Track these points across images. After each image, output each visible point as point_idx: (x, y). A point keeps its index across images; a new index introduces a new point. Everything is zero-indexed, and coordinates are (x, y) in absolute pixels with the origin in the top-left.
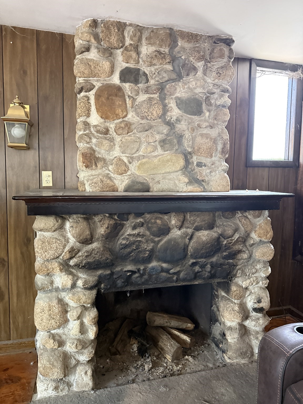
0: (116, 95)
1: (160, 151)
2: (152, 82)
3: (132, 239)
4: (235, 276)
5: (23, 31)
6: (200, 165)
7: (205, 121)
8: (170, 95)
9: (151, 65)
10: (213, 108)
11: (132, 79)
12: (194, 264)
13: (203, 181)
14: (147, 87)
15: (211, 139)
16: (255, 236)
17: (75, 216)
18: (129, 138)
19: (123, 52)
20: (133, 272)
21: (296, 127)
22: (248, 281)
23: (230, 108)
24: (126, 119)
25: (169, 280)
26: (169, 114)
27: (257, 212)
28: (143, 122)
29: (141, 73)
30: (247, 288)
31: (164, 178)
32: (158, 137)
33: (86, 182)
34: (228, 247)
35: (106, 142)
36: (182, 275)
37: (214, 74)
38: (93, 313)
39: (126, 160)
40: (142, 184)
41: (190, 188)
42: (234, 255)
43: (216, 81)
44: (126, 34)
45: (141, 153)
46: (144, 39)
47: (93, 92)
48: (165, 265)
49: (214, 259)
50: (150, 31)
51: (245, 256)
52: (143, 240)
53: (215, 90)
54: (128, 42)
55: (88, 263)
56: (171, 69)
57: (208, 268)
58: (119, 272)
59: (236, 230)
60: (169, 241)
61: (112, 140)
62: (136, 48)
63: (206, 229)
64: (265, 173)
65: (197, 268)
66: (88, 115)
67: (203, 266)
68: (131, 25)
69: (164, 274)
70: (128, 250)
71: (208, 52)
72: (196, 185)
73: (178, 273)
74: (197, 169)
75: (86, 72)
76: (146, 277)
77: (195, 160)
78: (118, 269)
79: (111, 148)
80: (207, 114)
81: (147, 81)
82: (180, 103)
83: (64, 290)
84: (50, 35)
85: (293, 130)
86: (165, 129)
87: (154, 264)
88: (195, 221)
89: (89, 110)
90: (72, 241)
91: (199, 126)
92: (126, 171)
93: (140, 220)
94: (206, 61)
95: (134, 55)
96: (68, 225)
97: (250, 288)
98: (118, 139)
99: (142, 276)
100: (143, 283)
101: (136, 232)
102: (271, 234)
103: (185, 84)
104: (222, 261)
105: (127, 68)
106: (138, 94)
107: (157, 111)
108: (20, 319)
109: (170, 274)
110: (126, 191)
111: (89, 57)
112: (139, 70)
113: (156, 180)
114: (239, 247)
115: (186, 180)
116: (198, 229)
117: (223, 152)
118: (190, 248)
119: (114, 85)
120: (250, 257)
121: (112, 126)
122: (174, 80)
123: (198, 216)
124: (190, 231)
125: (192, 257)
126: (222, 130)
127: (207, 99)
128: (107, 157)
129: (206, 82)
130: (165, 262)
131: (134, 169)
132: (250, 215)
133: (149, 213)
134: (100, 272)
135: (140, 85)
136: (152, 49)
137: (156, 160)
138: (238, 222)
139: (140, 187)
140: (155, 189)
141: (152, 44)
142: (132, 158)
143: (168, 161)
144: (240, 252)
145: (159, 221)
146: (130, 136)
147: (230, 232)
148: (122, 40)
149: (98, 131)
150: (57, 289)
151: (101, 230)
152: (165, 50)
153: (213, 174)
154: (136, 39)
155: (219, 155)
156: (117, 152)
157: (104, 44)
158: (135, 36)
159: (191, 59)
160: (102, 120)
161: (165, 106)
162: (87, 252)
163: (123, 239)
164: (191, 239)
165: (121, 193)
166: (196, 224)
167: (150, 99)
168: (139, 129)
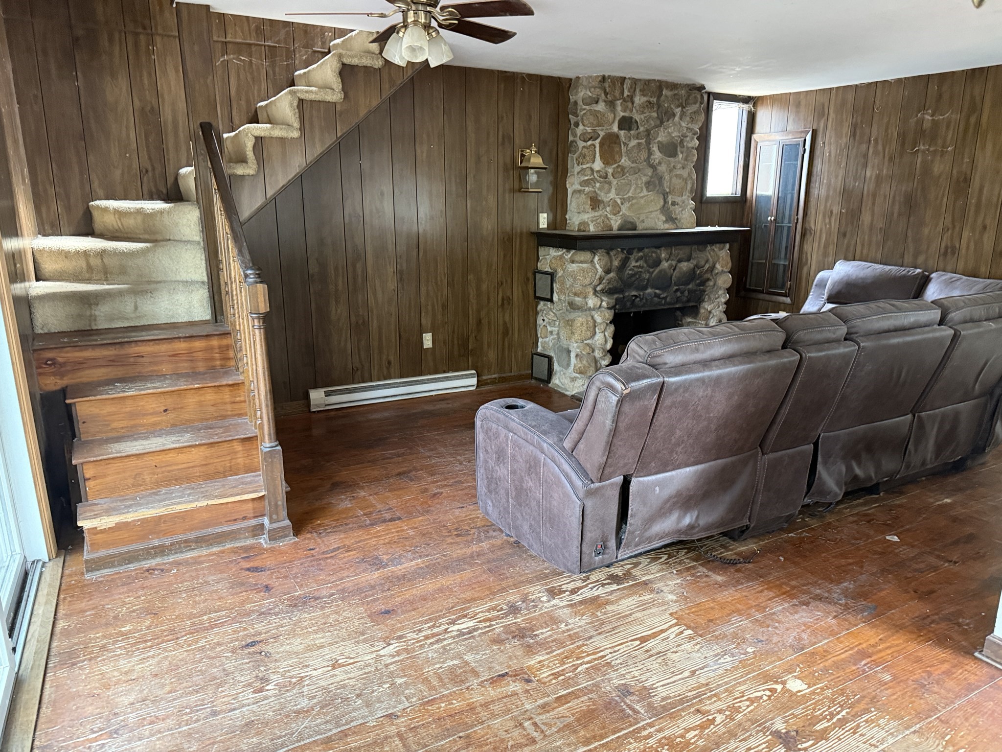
0: (615, 143)
1: (645, 192)
2: (641, 129)
3: (636, 269)
4: (703, 301)
5: (530, 76)
6: (674, 204)
7: (679, 162)
8: (655, 139)
9: (643, 113)
10: (685, 149)
11: (627, 127)
12: (677, 290)
13: (676, 219)
14: (638, 134)
15: (683, 179)
16: (718, 266)
17: (600, 251)
18: (623, 181)
19: (621, 103)
20: (636, 296)
21: (745, 161)
22: (712, 305)
23: (697, 149)
24: (620, 163)
25: (659, 304)
26: (652, 157)
27: (722, 245)
28: (633, 165)
29: (633, 120)
30: (710, 312)
31: (647, 218)
32: (644, 179)
33: (590, 223)
34: (700, 276)
35: (606, 186)
36: (668, 299)
37: (688, 118)
38: (612, 328)
39: (619, 201)
40: (632, 223)
41: (667, 226)
42: (704, 283)
43: (690, 125)
44: (625, 87)
45: (630, 194)
46: (638, 90)
47: (598, 141)
48: (657, 291)
49: (690, 286)
50: (643, 82)
51: (711, 283)
52: (643, 270)
53: (688, 134)
54: (626, 93)
55: (610, 289)
56: (656, 115)
57: (686, 293)
58: (628, 296)
59: (707, 261)
60: (660, 271)
61: (610, 183)
62: (631, 98)
63: (685, 261)
64: (716, 209)
65: (679, 294)
66: (594, 162)
67: (682, 293)
68: (629, 78)
69: (656, 299)
70: (634, 279)
71: (684, 99)
72: (670, 223)
73: (665, 298)
74: (672, 208)
75: (595, 122)
76: (644, 301)
77: (670, 199)
78: (627, 294)
79: (609, 191)
80: (681, 156)
81: (638, 128)
82: (662, 147)
83: (594, 309)
84: (550, 79)
85: (741, 163)
86: (649, 172)
87: (649, 291)
88: (678, 254)
89: (595, 157)
90: (600, 270)
91: (674, 167)
92: (619, 212)
93: (641, 254)
94: (683, 107)
95: (630, 105)
96: (597, 258)
97: (713, 311)
98: (615, 182)
99: (641, 299)
100: (643, 306)
101: (638, 264)
102: (730, 265)
103: (666, 129)
104: (695, 288)
105: (623, 117)
106: (630, 140)
107: (644, 155)
108: (520, 353)
109: (660, 298)
110: (619, 230)
111: (596, 109)
112: (631, 118)
113: (641, 219)
114: (708, 276)
115: (664, 219)
116: (680, 261)
117: (691, 191)
118: (673, 277)
119: (614, 133)
120: (715, 284)
121: (610, 170)
122: (656, 126)
123: (681, 250)
124: (674, 263)
125: (676, 285)
126: (691, 169)
127: (682, 141)
128: (606, 200)
129: (681, 125)
130: (657, 289)
131: (624, 209)
132: (716, 248)
133: (647, 248)
134: (616, 296)
135: (632, 132)
136: (644, 99)
137: (642, 201)
138: (708, 254)
139: (630, 226)
140: (641, 228)
141: (644, 95)
142: (624, 199)
143: (652, 201)
144: (708, 280)
145: (654, 255)
146: (624, 179)
147: (703, 263)
148: (622, 93)
149: (600, 177)
150: (590, 309)
151: (616, 263)
152: (654, 100)
153: (683, 212)
154: (632, 90)
155: (688, 194)
156: (612, 195)
157: (610, 98)
158: (631, 87)
159: (672, 106)
160: (603, 166)
161: (649, 149)
162: (608, 280)
163: (630, 270)
164: (674, 270)
165: (615, 231)
166: (679, 256)
167: (639, 144)
168: (631, 173)
